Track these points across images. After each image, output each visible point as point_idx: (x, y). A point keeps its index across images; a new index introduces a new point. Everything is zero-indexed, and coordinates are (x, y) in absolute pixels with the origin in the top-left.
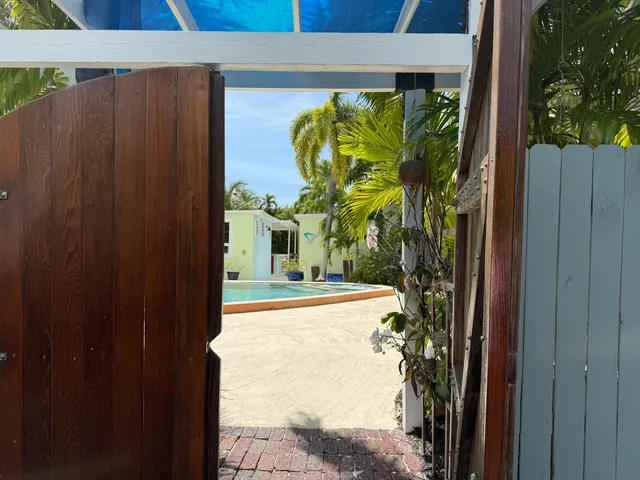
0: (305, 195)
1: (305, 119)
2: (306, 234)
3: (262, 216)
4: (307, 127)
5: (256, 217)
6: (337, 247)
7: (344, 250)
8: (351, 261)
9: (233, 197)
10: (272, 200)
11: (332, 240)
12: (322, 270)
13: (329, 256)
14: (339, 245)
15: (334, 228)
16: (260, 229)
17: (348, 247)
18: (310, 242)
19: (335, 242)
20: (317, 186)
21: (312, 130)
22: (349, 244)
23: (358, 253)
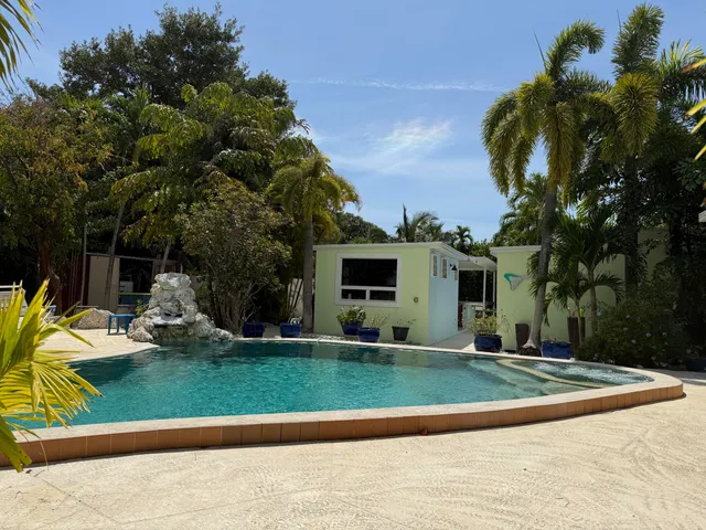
0: (509, 225)
1: (506, 106)
2: (506, 276)
3: (442, 250)
4: (509, 117)
5: (433, 251)
6: (560, 296)
7: (570, 301)
8: (583, 319)
9: (418, 230)
10: (467, 233)
11: (550, 285)
12: (532, 330)
13: (545, 310)
14: (562, 293)
15: (553, 266)
16: (440, 269)
17: (578, 298)
18: (513, 288)
19: (554, 289)
20: (525, 212)
21: (516, 120)
22: (578, 293)
23: (595, 308)
